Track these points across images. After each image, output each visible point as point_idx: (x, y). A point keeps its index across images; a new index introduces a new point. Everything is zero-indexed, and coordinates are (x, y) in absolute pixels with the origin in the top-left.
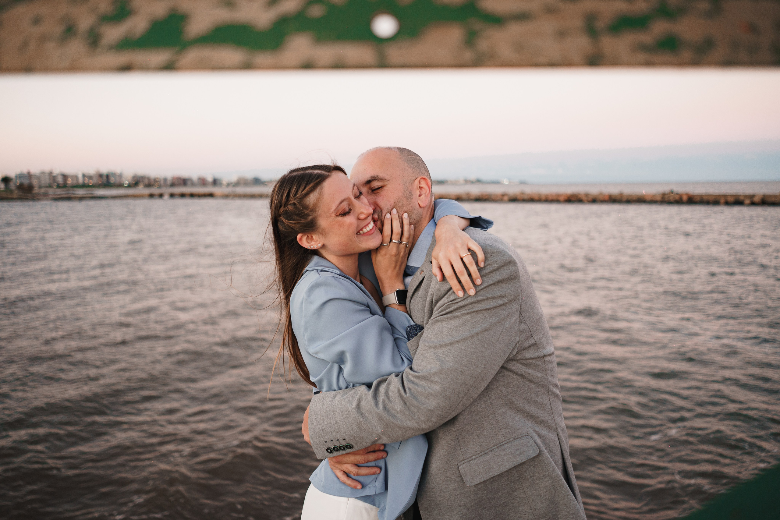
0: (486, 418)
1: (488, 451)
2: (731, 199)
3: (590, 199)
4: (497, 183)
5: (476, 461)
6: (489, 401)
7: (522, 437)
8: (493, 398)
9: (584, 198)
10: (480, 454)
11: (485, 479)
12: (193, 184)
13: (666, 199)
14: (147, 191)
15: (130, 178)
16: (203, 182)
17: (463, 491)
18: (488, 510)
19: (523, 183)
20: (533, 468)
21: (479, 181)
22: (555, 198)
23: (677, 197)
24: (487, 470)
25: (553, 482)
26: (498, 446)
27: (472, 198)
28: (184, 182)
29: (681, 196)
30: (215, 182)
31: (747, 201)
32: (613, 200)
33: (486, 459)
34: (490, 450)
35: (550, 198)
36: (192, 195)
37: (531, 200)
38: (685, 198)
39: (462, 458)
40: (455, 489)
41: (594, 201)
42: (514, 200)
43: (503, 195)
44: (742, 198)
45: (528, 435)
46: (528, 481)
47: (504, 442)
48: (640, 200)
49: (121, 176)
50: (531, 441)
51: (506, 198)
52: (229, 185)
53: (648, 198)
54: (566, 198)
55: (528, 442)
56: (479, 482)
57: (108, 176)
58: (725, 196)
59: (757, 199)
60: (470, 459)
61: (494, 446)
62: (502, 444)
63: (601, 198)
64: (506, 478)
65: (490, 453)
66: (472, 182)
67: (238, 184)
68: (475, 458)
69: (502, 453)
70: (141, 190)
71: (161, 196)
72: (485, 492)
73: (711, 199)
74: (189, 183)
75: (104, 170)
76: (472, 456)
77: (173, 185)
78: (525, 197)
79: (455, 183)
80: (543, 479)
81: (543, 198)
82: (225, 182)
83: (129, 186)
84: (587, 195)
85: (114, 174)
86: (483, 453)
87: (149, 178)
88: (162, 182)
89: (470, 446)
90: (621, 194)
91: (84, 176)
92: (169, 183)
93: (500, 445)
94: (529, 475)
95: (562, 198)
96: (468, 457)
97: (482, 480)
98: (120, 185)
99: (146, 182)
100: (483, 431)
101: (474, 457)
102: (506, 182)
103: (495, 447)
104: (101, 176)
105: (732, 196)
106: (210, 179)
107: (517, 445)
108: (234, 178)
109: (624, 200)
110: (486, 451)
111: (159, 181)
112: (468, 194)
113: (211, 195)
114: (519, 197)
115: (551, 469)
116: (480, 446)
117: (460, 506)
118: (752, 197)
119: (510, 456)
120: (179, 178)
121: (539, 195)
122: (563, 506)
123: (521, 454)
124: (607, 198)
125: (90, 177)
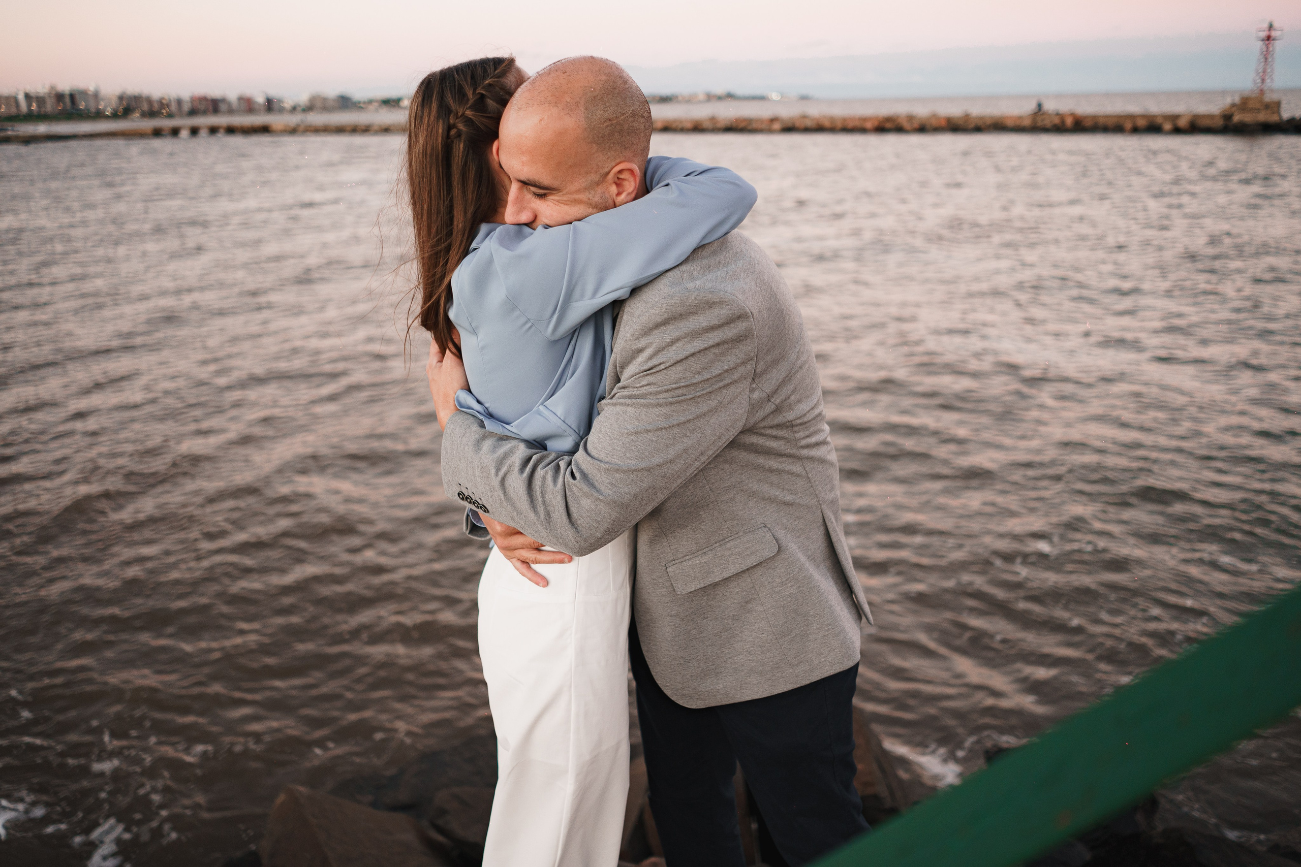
0: (705, 508)
1: (707, 549)
2: (1141, 123)
3: (916, 125)
4: (762, 98)
5: (690, 562)
6: (707, 487)
7: (756, 529)
8: (713, 481)
9: (906, 125)
10: (696, 554)
11: (702, 586)
12: (231, 111)
13: (1039, 124)
14: (149, 124)
15: (114, 103)
16: (248, 105)
17: (674, 598)
18: (711, 621)
19: (804, 98)
20: (772, 572)
21: (730, 96)
22: (857, 124)
23: (1057, 121)
24: (705, 575)
25: (799, 587)
26: (721, 543)
27: (719, 125)
28: (214, 105)
29: (1061, 116)
30: (270, 105)
31: (1168, 126)
32: (954, 126)
33: (703, 561)
34: (710, 548)
35: (851, 125)
36: (231, 130)
37: (819, 128)
38: (1069, 122)
39: (672, 558)
40: (663, 596)
41: (923, 128)
42: (789, 128)
43: (773, 120)
44: (1159, 120)
45: (765, 526)
46: (766, 588)
47: (730, 538)
48: (998, 126)
49: (96, 95)
50: (768, 535)
51: (777, 126)
52: (294, 109)
53: (1010, 123)
54: (876, 124)
55: (764, 537)
56: (693, 589)
57: (72, 96)
58: (1132, 117)
59: (1182, 123)
60: (682, 560)
61: (716, 543)
62: (727, 540)
63: (934, 123)
64: (736, 583)
65: (710, 552)
66: (720, 98)
67: (309, 108)
68: (690, 559)
69: (726, 553)
70: (136, 123)
71: (175, 132)
72: (705, 598)
73: (1110, 123)
74: (223, 107)
75: (65, 86)
76: (685, 556)
77: (193, 112)
78: (809, 123)
79: (689, 100)
80: (786, 584)
81: (839, 125)
82: (288, 105)
83: (115, 116)
84: (910, 118)
85: (84, 93)
86: (700, 553)
87: (149, 100)
88: (174, 107)
89: (682, 543)
90: (967, 116)
91: (28, 96)
92: (186, 107)
93: (724, 541)
94: (766, 581)
95: (869, 125)
96: (679, 556)
97: (698, 587)
98: (99, 115)
99: (145, 107)
100: (700, 524)
101: (687, 558)
102: (775, 96)
103: (718, 544)
104: (60, 97)
105: (1143, 116)
106: (260, 100)
107: (748, 542)
108: (303, 98)
109: (972, 126)
110: (705, 550)
111: (168, 106)
112: (713, 119)
113: (265, 130)
114: (798, 124)
115: (797, 570)
116: (696, 543)
117: (671, 616)
118: (1174, 118)
119: (738, 557)
120: (203, 99)
121: (832, 119)
122: (814, 617)
123: (752, 553)
124: (943, 123)
125: (40, 100)
